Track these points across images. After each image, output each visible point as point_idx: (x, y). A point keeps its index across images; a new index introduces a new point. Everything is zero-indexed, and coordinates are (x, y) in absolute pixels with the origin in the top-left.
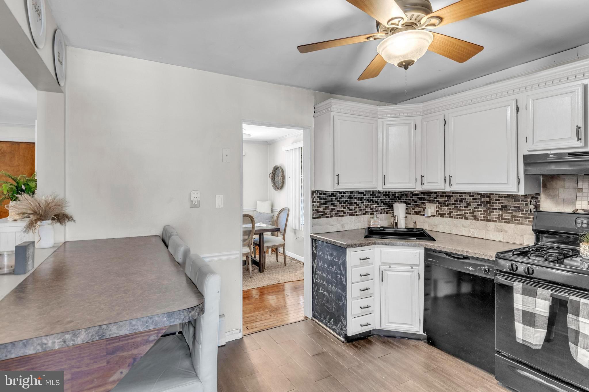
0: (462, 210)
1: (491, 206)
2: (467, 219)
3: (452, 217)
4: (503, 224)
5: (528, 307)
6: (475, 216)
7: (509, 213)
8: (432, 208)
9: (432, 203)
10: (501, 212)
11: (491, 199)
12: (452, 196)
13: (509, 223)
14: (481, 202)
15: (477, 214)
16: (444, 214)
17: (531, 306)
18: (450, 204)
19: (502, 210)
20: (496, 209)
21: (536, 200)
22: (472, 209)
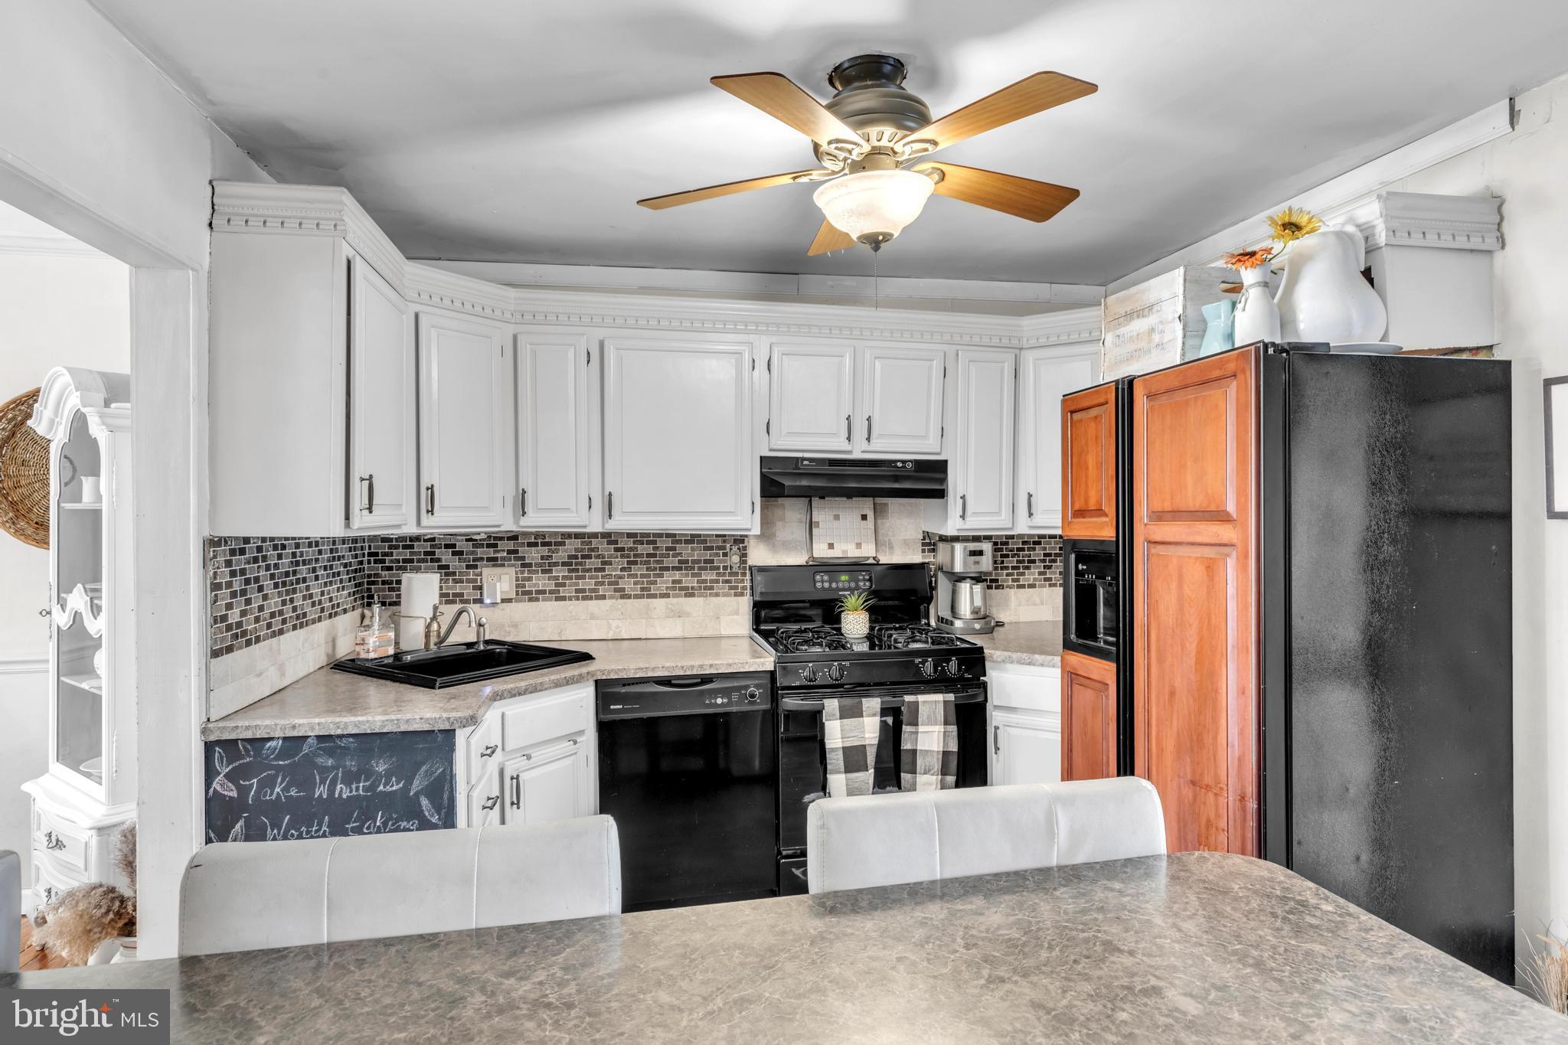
0: (591, 578)
1: (657, 562)
2: (603, 597)
3: (563, 599)
4: (683, 600)
5: (852, 739)
6: (623, 590)
7: (693, 575)
8: (506, 578)
9: (503, 565)
10: (677, 575)
11: (658, 547)
12: (563, 544)
13: (692, 595)
14: (635, 556)
15: (628, 584)
16: (539, 592)
17: (857, 734)
18: (556, 564)
19: (679, 569)
20: (667, 569)
21: (741, 545)
22: (614, 573)
